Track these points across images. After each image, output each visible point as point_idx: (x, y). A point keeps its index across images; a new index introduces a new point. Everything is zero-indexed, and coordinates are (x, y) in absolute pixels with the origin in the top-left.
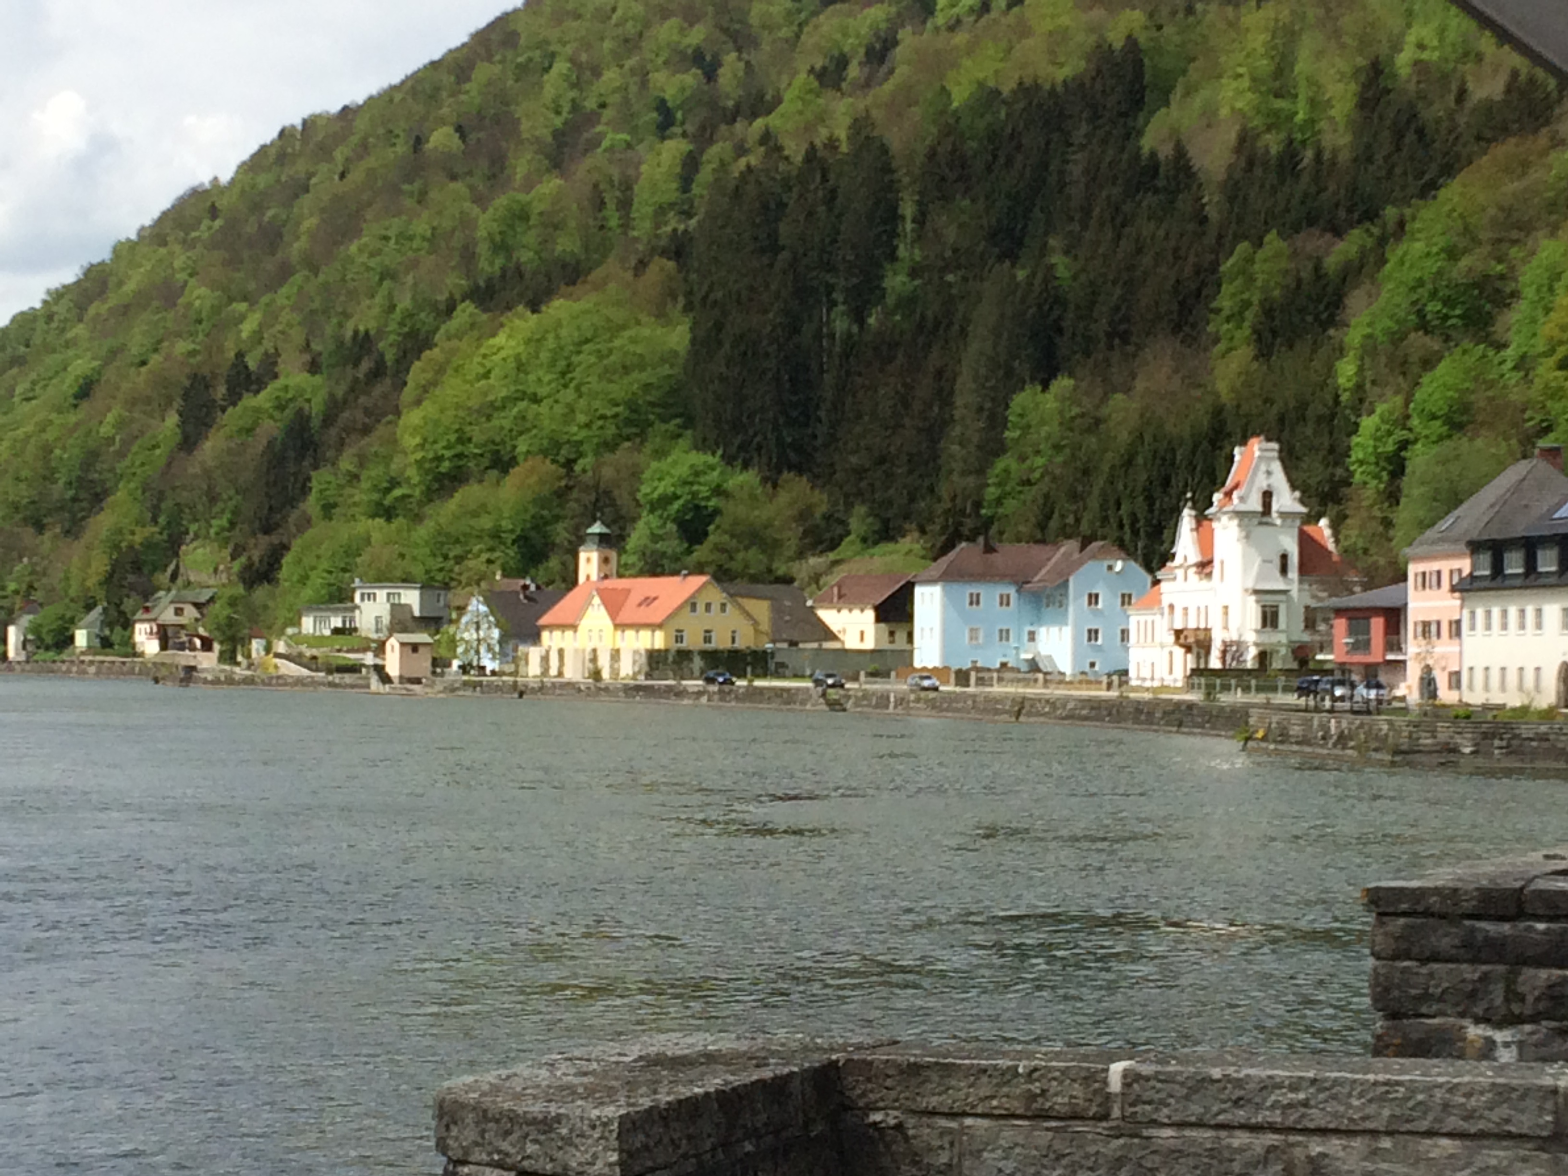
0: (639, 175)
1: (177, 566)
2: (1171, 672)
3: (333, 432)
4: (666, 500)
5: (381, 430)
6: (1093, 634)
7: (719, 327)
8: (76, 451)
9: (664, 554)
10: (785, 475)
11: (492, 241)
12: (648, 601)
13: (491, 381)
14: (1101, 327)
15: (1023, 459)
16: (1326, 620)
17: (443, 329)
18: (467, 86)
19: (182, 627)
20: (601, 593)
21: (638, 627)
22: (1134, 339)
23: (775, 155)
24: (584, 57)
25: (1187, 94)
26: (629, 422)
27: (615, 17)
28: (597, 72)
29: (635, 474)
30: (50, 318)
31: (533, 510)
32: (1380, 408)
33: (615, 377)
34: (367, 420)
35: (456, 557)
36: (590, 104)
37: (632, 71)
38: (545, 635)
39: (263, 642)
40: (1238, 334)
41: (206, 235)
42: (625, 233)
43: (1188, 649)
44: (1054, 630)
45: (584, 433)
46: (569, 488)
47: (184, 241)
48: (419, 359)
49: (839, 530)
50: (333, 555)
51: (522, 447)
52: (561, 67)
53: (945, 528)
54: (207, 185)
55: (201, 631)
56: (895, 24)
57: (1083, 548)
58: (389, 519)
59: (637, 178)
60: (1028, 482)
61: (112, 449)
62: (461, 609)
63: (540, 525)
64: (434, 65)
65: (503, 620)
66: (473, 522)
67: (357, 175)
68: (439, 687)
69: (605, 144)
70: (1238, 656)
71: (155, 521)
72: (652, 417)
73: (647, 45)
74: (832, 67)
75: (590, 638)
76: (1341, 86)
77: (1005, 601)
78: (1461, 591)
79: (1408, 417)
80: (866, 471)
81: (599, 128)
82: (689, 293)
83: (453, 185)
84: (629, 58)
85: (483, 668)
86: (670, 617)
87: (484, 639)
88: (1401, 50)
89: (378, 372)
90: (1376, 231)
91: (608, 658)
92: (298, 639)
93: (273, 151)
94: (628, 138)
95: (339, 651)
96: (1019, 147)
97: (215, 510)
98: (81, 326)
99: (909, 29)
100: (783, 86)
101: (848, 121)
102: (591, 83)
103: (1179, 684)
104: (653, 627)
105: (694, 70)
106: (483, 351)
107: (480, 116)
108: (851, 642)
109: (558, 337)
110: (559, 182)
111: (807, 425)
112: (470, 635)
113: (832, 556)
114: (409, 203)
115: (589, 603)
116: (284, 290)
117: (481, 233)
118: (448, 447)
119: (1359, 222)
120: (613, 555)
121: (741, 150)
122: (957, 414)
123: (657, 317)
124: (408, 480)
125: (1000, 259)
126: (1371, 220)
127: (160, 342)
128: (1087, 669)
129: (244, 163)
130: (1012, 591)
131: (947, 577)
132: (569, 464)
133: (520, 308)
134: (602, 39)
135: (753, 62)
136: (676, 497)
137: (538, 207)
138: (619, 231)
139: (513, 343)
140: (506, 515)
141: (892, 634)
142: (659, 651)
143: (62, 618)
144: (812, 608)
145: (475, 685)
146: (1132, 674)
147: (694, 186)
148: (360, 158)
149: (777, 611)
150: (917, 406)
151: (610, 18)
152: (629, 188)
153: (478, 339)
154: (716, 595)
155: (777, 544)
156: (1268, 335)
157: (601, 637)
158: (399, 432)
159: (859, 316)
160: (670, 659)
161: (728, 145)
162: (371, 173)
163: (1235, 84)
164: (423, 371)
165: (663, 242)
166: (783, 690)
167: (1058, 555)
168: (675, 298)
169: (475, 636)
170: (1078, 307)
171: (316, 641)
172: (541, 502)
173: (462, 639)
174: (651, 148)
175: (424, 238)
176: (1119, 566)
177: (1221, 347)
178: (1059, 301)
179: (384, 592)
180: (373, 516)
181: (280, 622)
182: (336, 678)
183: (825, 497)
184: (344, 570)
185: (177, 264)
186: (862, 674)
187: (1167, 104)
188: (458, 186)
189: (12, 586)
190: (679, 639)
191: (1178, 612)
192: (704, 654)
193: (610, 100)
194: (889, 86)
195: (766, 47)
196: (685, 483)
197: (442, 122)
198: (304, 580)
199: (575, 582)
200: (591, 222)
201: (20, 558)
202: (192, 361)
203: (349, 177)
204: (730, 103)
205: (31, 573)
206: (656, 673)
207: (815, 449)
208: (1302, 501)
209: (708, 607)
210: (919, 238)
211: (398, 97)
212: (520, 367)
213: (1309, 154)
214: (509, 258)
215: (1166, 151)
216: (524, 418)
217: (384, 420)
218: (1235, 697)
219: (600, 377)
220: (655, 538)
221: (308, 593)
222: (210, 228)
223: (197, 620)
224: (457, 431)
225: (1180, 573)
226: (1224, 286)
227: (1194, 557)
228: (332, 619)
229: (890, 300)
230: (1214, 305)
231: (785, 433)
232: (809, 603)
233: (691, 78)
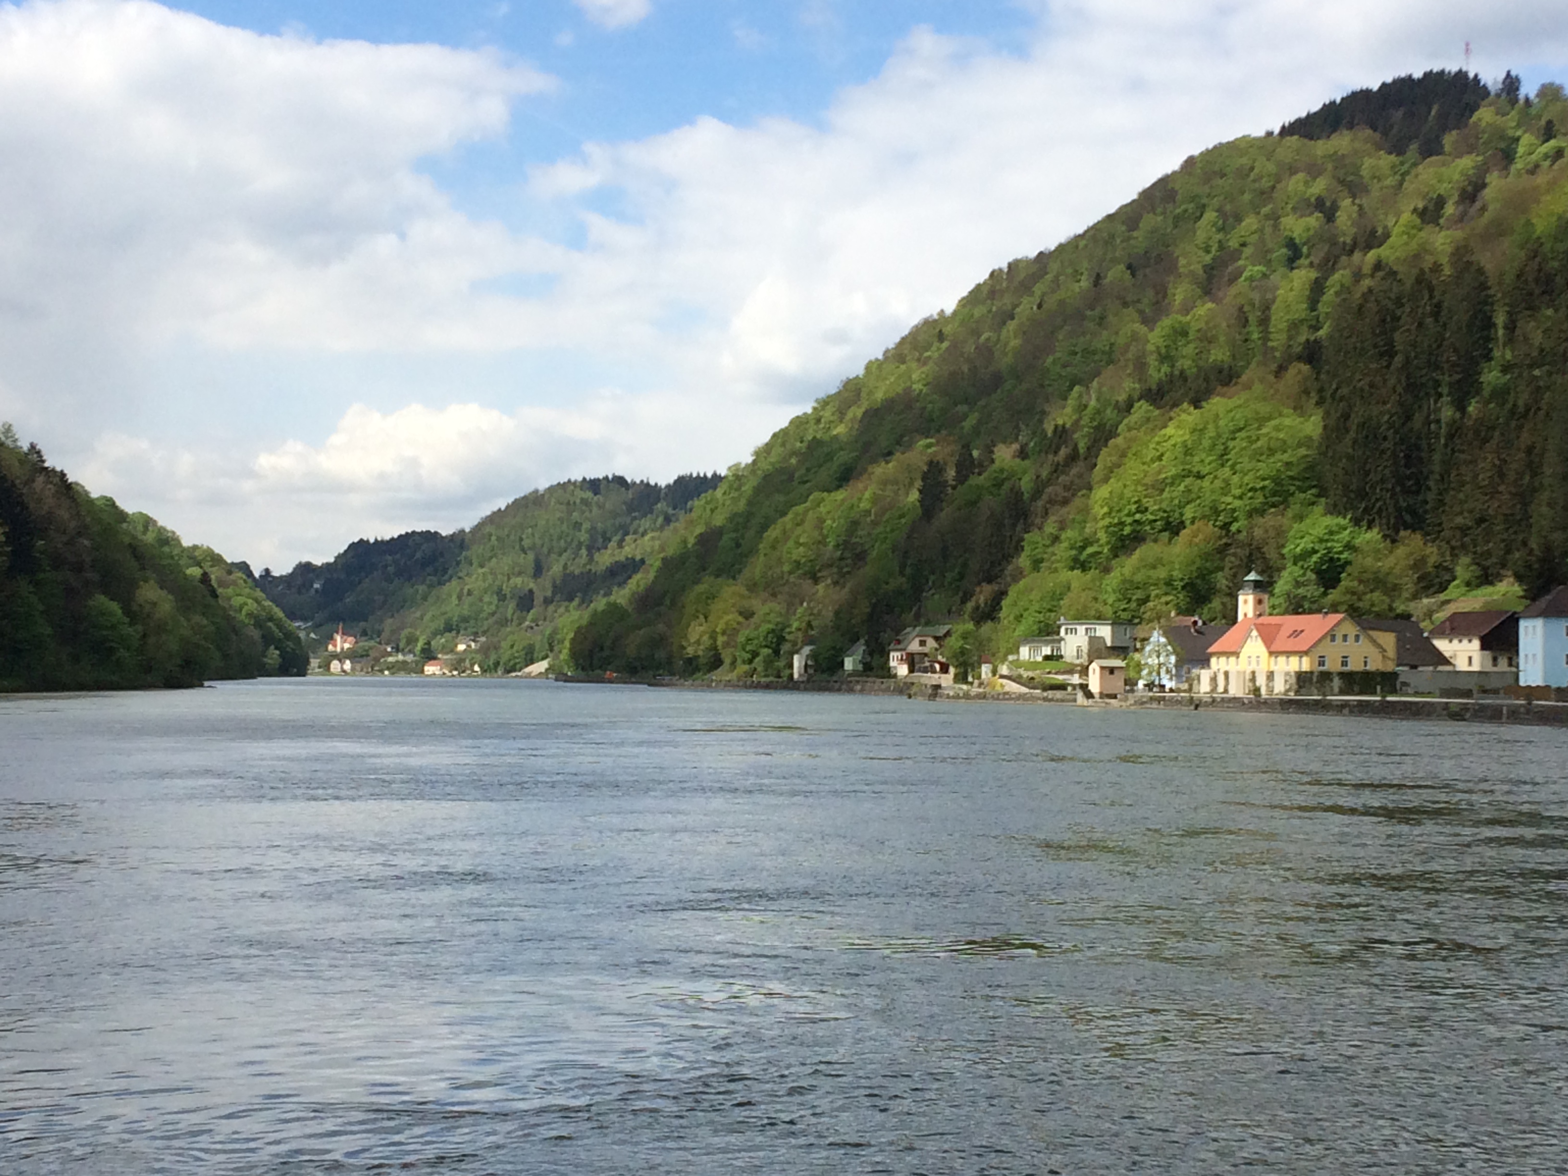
0: (1275, 298)
1: (919, 608)
3: (1040, 503)
4: (1306, 554)
5: (1077, 502)
7: (1346, 417)
8: (842, 521)
9: (1305, 598)
10: (1402, 533)
11: (1159, 354)
12: (1296, 633)
13: (1163, 463)
17: (1125, 421)
18: (1135, 234)
19: (926, 655)
20: (1259, 627)
21: (1288, 654)
23: (1390, 279)
24: (1228, 207)
26: (1274, 494)
27: (1252, 175)
28: (1239, 219)
29: (1281, 533)
30: (818, 421)
31: (1198, 563)
33: (1263, 457)
34: (1066, 494)
35: (1137, 600)
36: (1233, 243)
37: (1267, 217)
38: (1213, 660)
39: (990, 666)
41: (936, 355)
42: (1266, 344)
45: (1237, 503)
46: (1227, 545)
47: (919, 360)
48: (1106, 446)
49: (1446, 577)
50: (1041, 599)
51: (1189, 514)
52: (1210, 216)
53: (1541, 574)
54: (936, 317)
55: (940, 658)
56: (1483, 170)
58: (1084, 570)
59: (1274, 301)
61: (868, 519)
62: (1145, 640)
63: (1204, 575)
65: (1178, 649)
66: (1151, 573)
67: (1051, 305)
68: (1131, 701)
69: (1246, 274)
71: (902, 573)
72: (1292, 488)
73: (1279, 195)
74: (1431, 207)
75: (1250, 663)
80: (1469, 528)
81: (1241, 263)
82: (1321, 390)
83: (1126, 311)
84: (1265, 206)
85: (1163, 686)
86: (1314, 646)
87: (1164, 664)
89: (1073, 457)
91: (1265, 678)
92: (1017, 664)
93: (985, 290)
94: (1263, 269)
95: (1049, 673)
97: (948, 565)
98: (843, 425)
99: (1496, 174)
100: (1390, 225)
101: (1450, 250)
102: (1234, 228)
104: (1301, 654)
105: (1316, 214)
106: (1157, 439)
107: (1147, 256)
108: (1462, 665)
109: (1217, 427)
110: (1210, 305)
111: (1418, 492)
112: (1153, 661)
113: (1442, 597)
114: (1091, 325)
115: (1249, 636)
116: (996, 396)
117: (1150, 347)
118: (1128, 515)
120: (1266, 597)
121: (1358, 277)
122: (1545, 482)
123: (1295, 409)
124: (1098, 540)
127: (902, 436)
129: (963, 299)
131: (1547, 613)
132: (1226, 526)
133: (1185, 405)
134: (1243, 193)
135: (1365, 205)
136: (1315, 552)
137: (1195, 326)
138: (1260, 342)
139: (1180, 432)
140: (1177, 566)
141: (1495, 659)
142: (1306, 672)
143: (834, 648)
144: (1427, 638)
145: (1159, 700)
147: (1320, 305)
148: (1053, 291)
149: (1400, 641)
150: (1512, 476)
151: (1248, 175)
152: (1268, 308)
153: (1152, 430)
154: (1350, 628)
155: (1396, 588)
157: (1258, 662)
158: (1091, 502)
159: (1461, 406)
160: (1315, 679)
161: (1347, 272)
162: (1061, 303)
164: (1110, 455)
165: (1298, 349)
168: (1308, 393)
169: (1156, 661)
171: (1034, 665)
172: (1206, 556)
173: (1146, 664)
174: (1284, 276)
175: (1103, 352)
179: (1084, 627)
180: (1072, 569)
181: (1003, 651)
182: (1050, 694)
183: (1435, 550)
184: (1050, 611)
185: (915, 376)
186: (1475, 691)
188: (1130, 312)
189: (795, 625)
190: (1321, 663)
192: (1342, 675)
193: (1248, 240)
195: (1375, 194)
196: (1321, 541)
197: (1114, 261)
198: (1019, 618)
199: (1234, 620)
200: (1238, 337)
201: (802, 604)
202: (929, 451)
203: (1046, 307)
204: (1348, 240)
205: (811, 614)
206: (1303, 691)
207: (1426, 512)
209: (1345, 637)
210: (1510, 340)
211: (1082, 243)
212: (1187, 451)
214: (1173, 367)
216: (1190, 491)
217: (1080, 494)
219: (1251, 458)
220: (1298, 584)
221: (1021, 629)
222: (939, 349)
223: (936, 650)
224: (1136, 502)
228: (1043, 649)
229: (1486, 393)
231: (1401, 499)
232: (1426, 635)
233: (1314, 221)
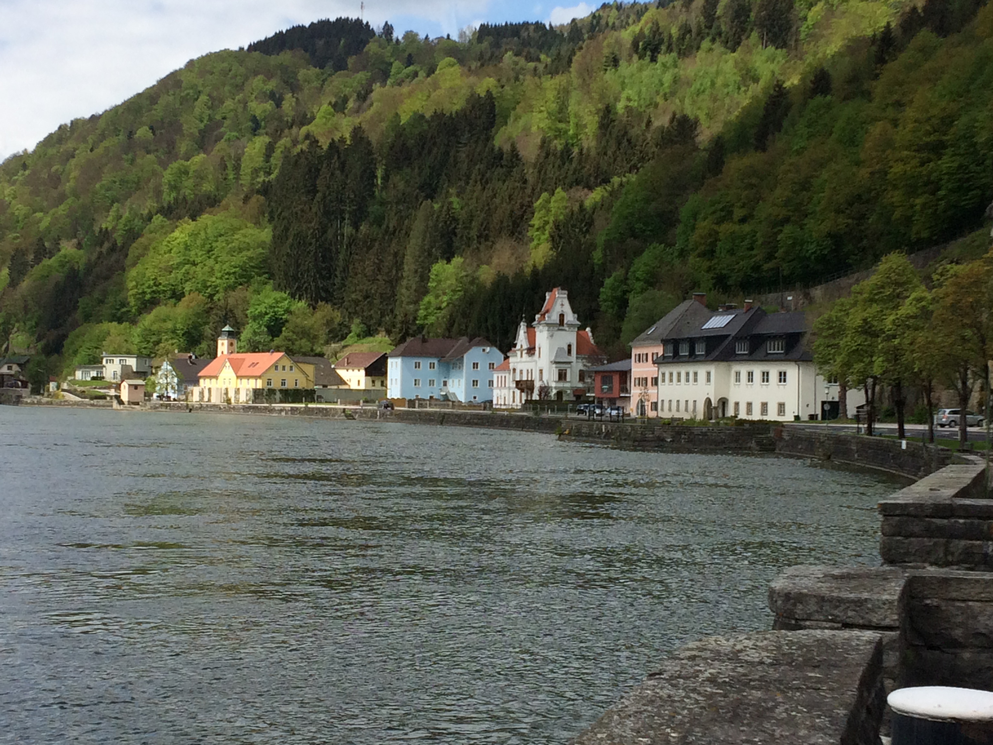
0: (243, 153)
1: (8, 346)
2: (514, 401)
3: (90, 278)
4: (262, 315)
5: (115, 278)
6: (475, 383)
7: (287, 229)
9: (259, 342)
10: (320, 303)
11: (170, 184)
12: (254, 365)
13: (172, 255)
14: (474, 233)
15: (437, 297)
16: (590, 377)
17: (148, 227)
18: (155, 107)
19: (12, 375)
20: (231, 360)
21: (248, 377)
22: (491, 239)
23: (314, 145)
24: (215, 94)
25: (515, 120)
26: (241, 276)
27: (230, 74)
28: (221, 102)
29: (245, 301)
31: (194, 318)
32: (614, 274)
33: (235, 254)
34: (108, 273)
35: (153, 342)
36: (218, 117)
37: (239, 101)
38: (201, 381)
39: (55, 383)
40: (543, 237)
41: (21, 178)
42: (238, 182)
43: (522, 391)
44: (456, 381)
45: (218, 281)
46: (211, 308)
47: (9, 181)
48: (135, 242)
49: (346, 331)
50: (90, 341)
51: (188, 287)
52: (203, 98)
53: (401, 330)
54: (21, 153)
55: (21, 377)
56: (371, 81)
57: (471, 340)
58: (119, 323)
59: (243, 155)
60: (440, 308)
62: (158, 368)
63: (196, 327)
64: (139, 95)
65: (180, 374)
66: (163, 325)
67: (99, 150)
68: (148, 407)
69: (226, 137)
70: (547, 394)
72: (253, 274)
73: (247, 88)
74: (340, 102)
75: (224, 383)
76: (591, 118)
77: (432, 366)
78: (658, 363)
79: (627, 279)
80: (360, 301)
81: (222, 129)
82: (271, 213)
83: (148, 156)
84: (238, 95)
85: (169, 397)
86: (264, 373)
87: (170, 383)
88: (620, 101)
89: (113, 249)
90: (609, 188)
91: (234, 393)
92: (74, 382)
93: (55, 138)
94: (237, 134)
95: (95, 388)
96: (435, 144)
97: (29, 316)
99: (378, 84)
100: (315, 111)
101: (350, 129)
102: (219, 107)
103: (519, 407)
104: (256, 378)
105: (270, 102)
106: (168, 239)
107: (162, 122)
108: (354, 386)
109: (206, 233)
110: (203, 155)
111: (329, 278)
112: (163, 381)
113: (343, 343)
114: (126, 164)
115: (224, 366)
116: (62, 207)
117: (164, 181)
118: (148, 287)
119: (600, 184)
120: (235, 341)
121: (295, 142)
122: (405, 274)
123: (255, 224)
124: (129, 303)
125: (426, 198)
126: (606, 183)
128: (472, 400)
129: (40, 143)
130: (436, 361)
131: (404, 355)
132: (211, 296)
133: (186, 218)
134: (224, 85)
135: (300, 98)
136: (266, 314)
137: (193, 168)
138: (234, 181)
139: (183, 235)
140: (179, 320)
141: (373, 382)
142: (259, 389)
144: (334, 368)
145: (167, 406)
146: (495, 402)
147: (272, 159)
148: (101, 141)
149: (317, 369)
150: (385, 270)
151: (228, 74)
152: (239, 159)
153: (165, 233)
154: (288, 363)
155: (315, 337)
156: (557, 238)
157: (230, 383)
158: (124, 278)
159: (356, 226)
160: (265, 393)
161: (288, 139)
162: (107, 149)
163: (540, 116)
164: (137, 248)
165: (258, 187)
166: (323, 409)
167: (458, 344)
168: (263, 214)
169: (165, 381)
170: (464, 223)
171: (83, 383)
172: (198, 315)
173: (159, 383)
174: (250, 140)
175: (134, 182)
176: (488, 349)
177: (535, 242)
178: (455, 220)
179: (118, 359)
180: (111, 321)
181: (64, 373)
182: (95, 402)
183: (339, 314)
184: (96, 348)
186: (361, 401)
187: (506, 123)
188: (151, 157)
190: (269, 383)
191: (518, 372)
192: (281, 391)
193: (228, 116)
194: (371, 111)
195: (306, 91)
196: (271, 307)
197: (142, 124)
198: (75, 353)
199: (215, 356)
200: (220, 176)
202: (16, 242)
203: (96, 151)
204: (290, 120)
206: (258, 401)
207: (334, 290)
208: (578, 319)
209: (284, 368)
210: (385, 186)
211: (121, 111)
212: (187, 248)
213: (576, 150)
214: (178, 194)
215: (507, 148)
216: (188, 273)
217: (117, 273)
218: (548, 415)
219: (227, 254)
220: (255, 333)
221: (78, 359)
222: (23, 175)
223: (19, 372)
224: (154, 279)
225: (519, 353)
226: (536, 214)
227: (525, 346)
228: (91, 372)
229: (371, 218)
230: (531, 223)
231: (319, 282)
232: (333, 366)
233: (269, 106)
